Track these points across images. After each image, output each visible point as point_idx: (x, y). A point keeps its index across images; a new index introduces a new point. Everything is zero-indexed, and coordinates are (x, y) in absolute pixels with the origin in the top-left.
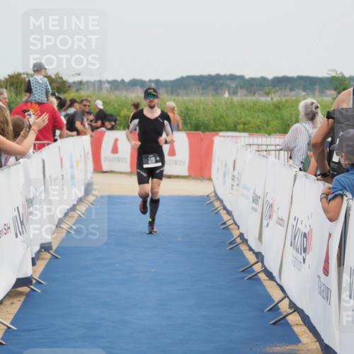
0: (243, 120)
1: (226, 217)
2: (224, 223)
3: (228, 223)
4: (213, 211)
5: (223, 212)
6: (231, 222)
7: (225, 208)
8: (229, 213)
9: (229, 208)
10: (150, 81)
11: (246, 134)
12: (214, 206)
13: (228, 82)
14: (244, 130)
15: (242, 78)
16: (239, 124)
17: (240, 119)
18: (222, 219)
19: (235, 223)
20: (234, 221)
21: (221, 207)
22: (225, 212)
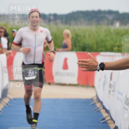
0: (118, 43)
1: (105, 115)
2: (104, 119)
3: (107, 119)
4: (95, 110)
5: (103, 111)
6: (109, 118)
7: (104, 108)
8: (107, 111)
9: (107, 108)
10: (50, 15)
11: (119, 54)
12: (96, 106)
13: (107, 16)
14: (119, 51)
15: (117, 13)
16: (115, 46)
17: (116, 42)
18: (102, 116)
19: (112, 119)
20: (111, 117)
21: (101, 107)
22: (104, 111)
